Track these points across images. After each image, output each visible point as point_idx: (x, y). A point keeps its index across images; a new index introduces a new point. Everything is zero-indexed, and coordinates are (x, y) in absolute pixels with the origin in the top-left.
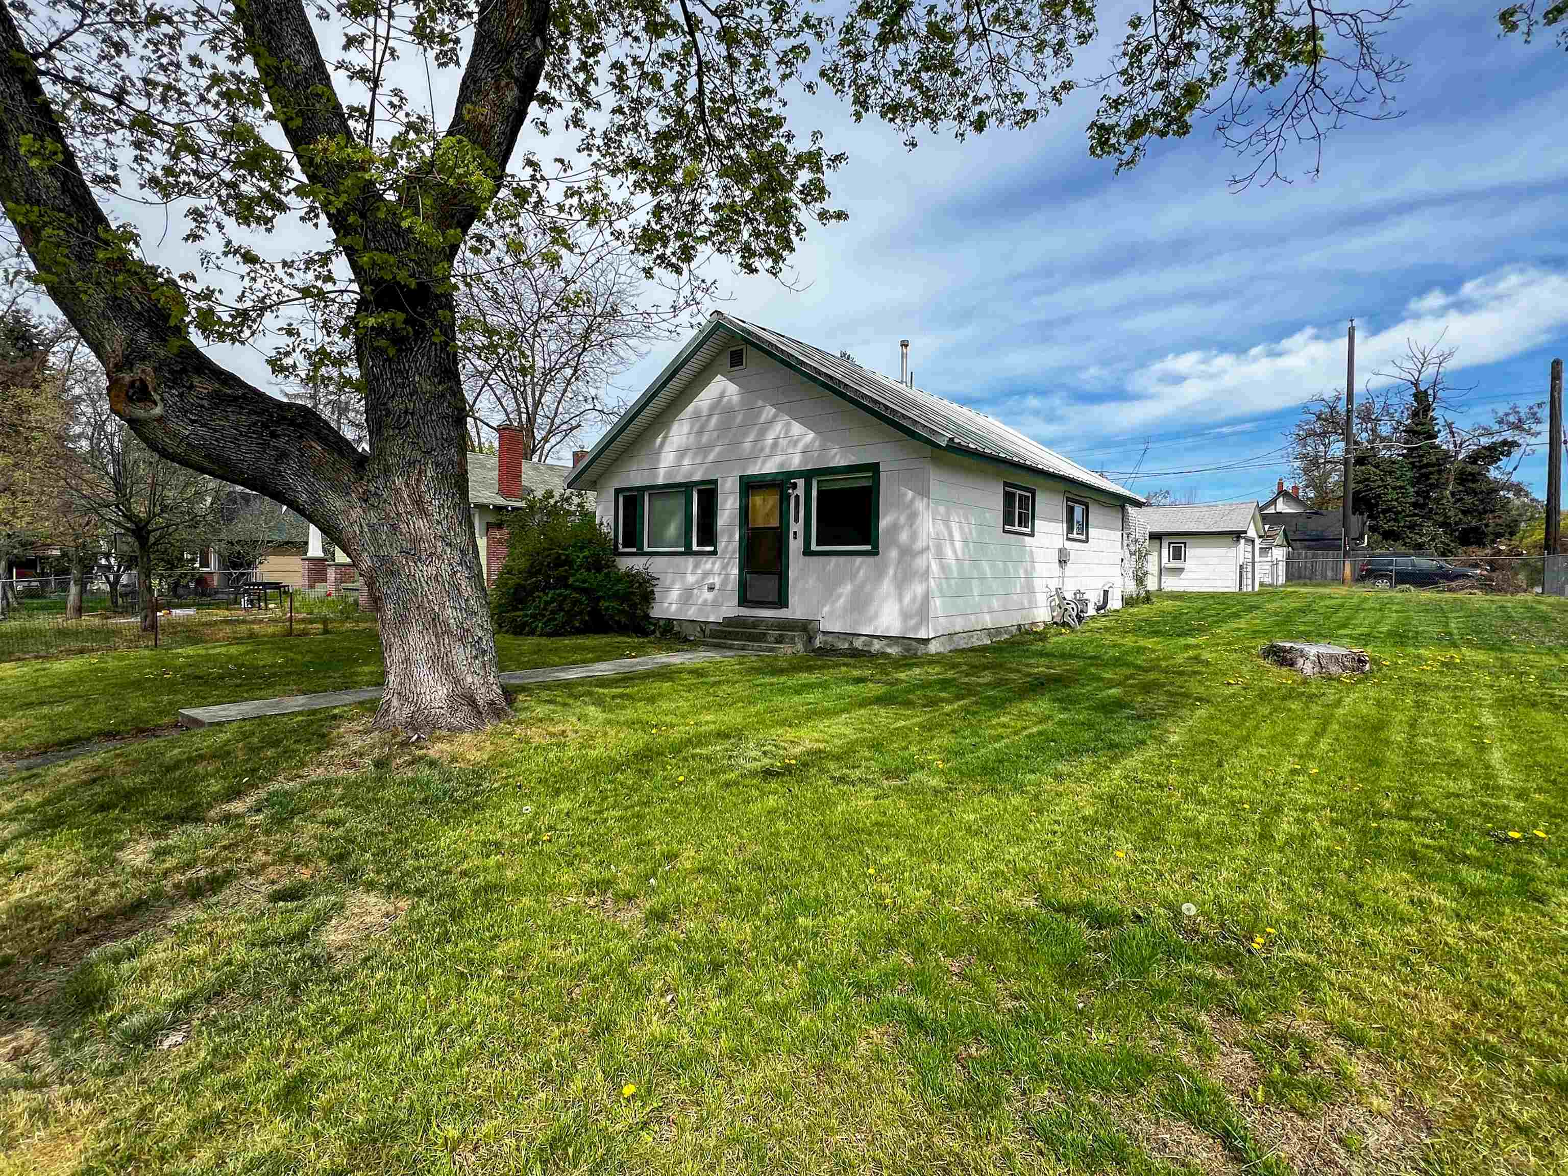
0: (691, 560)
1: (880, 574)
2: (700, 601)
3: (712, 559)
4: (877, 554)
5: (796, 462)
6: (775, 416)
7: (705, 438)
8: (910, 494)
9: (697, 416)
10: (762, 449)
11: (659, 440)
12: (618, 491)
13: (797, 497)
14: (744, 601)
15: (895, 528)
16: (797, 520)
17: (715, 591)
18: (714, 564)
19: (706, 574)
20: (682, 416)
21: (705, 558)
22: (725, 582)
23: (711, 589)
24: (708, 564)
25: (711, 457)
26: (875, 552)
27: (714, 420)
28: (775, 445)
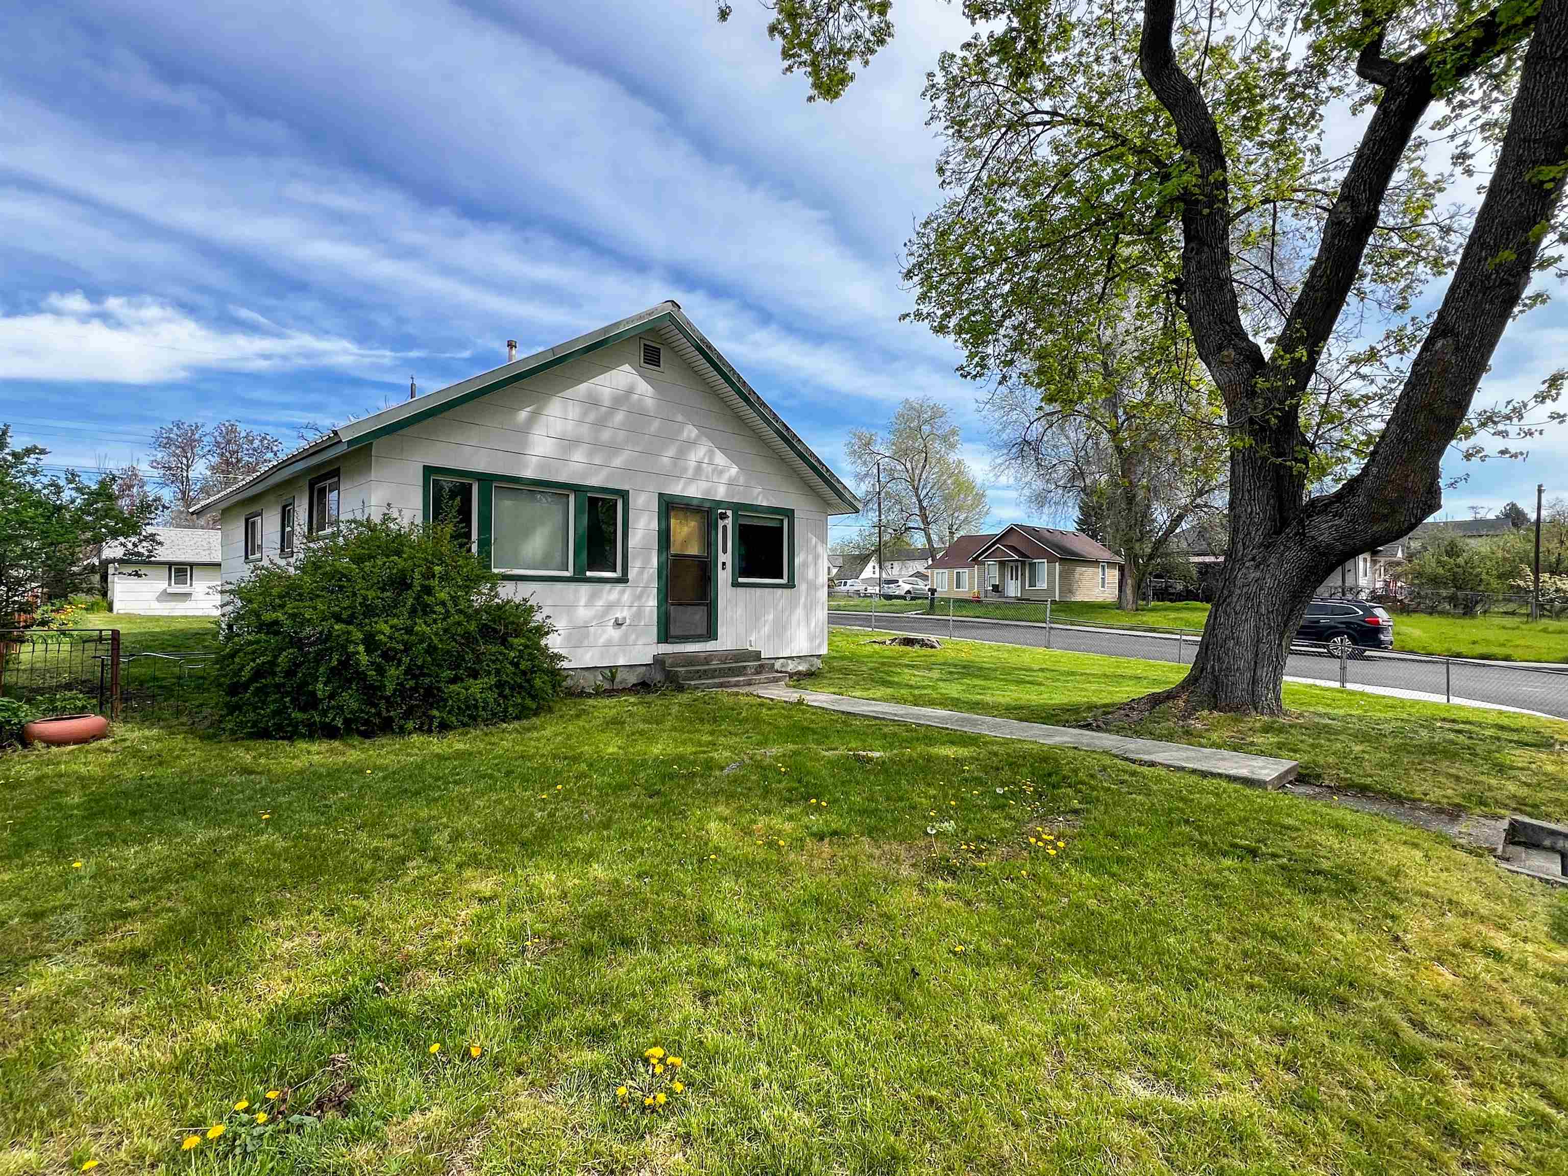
0: (584, 589)
1: (793, 605)
2: (602, 641)
3: (619, 587)
4: (793, 586)
5: (721, 493)
6: (698, 437)
7: (606, 435)
8: (814, 540)
9: (593, 402)
10: (685, 469)
11: (523, 415)
12: (428, 470)
13: (725, 527)
14: (665, 636)
15: (805, 565)
16: (725, 551)
17: (624, 627)
18: (622, 592)
19: (610, 606)
20: (569, 393)
21: (608, 586)
22: (638, 615)
23: (618, 624)
24: (612, 593)
25: (618, 462)
26: (791, 585)
27: (619, 417)
28: (698, 469)
